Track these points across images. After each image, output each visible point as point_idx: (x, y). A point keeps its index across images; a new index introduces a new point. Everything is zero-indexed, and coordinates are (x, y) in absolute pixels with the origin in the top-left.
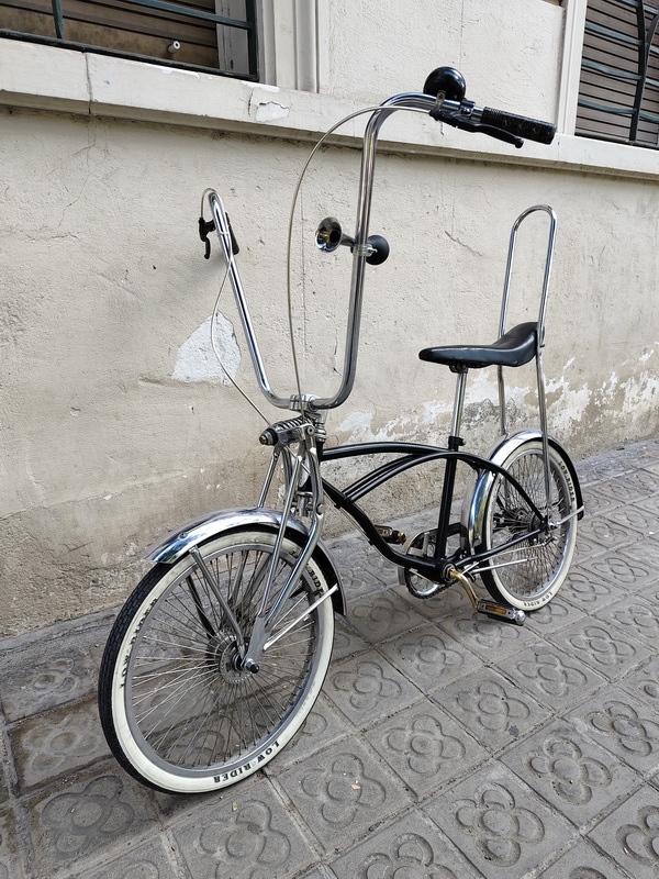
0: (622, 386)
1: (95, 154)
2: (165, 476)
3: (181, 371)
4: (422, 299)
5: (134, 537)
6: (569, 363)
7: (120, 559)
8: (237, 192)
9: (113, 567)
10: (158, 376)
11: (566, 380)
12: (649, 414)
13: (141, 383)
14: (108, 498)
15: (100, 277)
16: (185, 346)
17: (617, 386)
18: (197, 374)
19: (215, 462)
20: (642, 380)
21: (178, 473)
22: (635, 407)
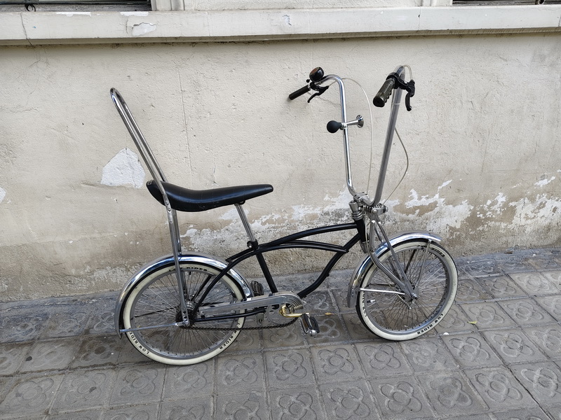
0: (512, 204)
1: (41, 65)
2: (103, 234)
3: (107, 179)
4: (286, 138)
5: (88, 263)
6: (445, 184)
7: (82, 273)
8: (132, 77)
9: (79, 276)
10: (92, 182)
11: (440, 197)
12: (549, 228)
13: (83, 185)
14: (71, 242)
15: (52, 130)
16: (108, 166)
17: (505, 204)
18: (117, 182)
19: (134, 230)
20: (538, 201)
21: (111, 234)
22: (529, 222)
